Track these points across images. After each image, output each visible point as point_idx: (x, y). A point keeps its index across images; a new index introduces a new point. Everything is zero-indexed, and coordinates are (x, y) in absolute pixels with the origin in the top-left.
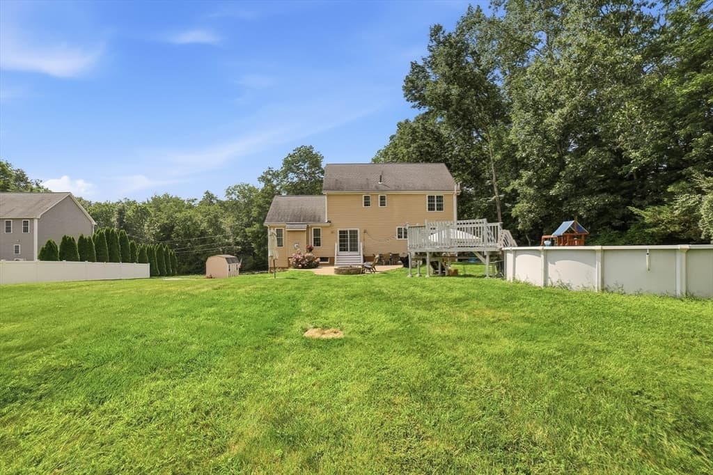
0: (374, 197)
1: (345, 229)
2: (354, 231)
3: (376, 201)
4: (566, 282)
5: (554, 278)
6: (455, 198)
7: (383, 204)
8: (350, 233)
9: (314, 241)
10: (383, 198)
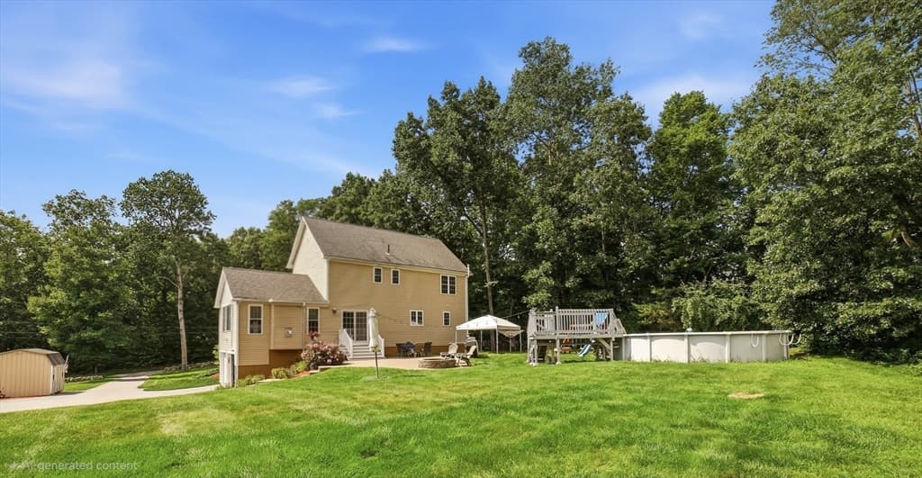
0: (387, 272)
1: (350, 311)
2: (361, 313)
3: (387, 277)
4: (705, 357)
5: (696, 356)
6: (466, 280)
7: (395, 281)
8: (357, 316)
9: (310, 325)
10: (395, 274)
